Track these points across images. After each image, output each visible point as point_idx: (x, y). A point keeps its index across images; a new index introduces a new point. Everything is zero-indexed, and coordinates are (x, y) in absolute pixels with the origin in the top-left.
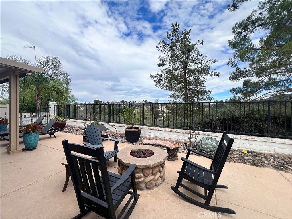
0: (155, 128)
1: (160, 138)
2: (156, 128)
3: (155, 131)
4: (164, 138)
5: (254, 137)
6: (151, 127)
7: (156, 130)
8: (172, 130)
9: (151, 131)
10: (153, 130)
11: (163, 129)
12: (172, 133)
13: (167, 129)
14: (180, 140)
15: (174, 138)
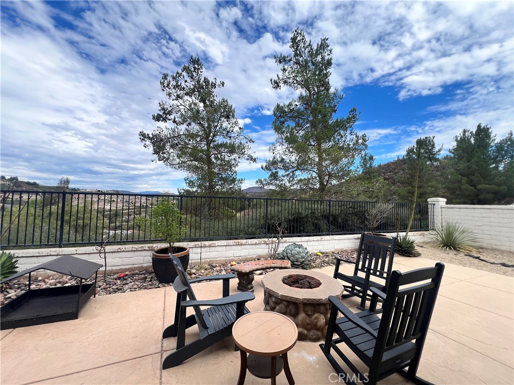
0: (207, 243)
1: (218, 259)
2: (211, 242)
3: (207, 249)
4: (225, 259)
5: (323, 237)
6: (199, 243)
7: (210, 246)
8: (239, 243)
9: (198, 250)
10: (205, 246)
11: (224, 242)
12: (239, 247)
13: (231, 242)
14: (251, 256)
15: (242, 254)
